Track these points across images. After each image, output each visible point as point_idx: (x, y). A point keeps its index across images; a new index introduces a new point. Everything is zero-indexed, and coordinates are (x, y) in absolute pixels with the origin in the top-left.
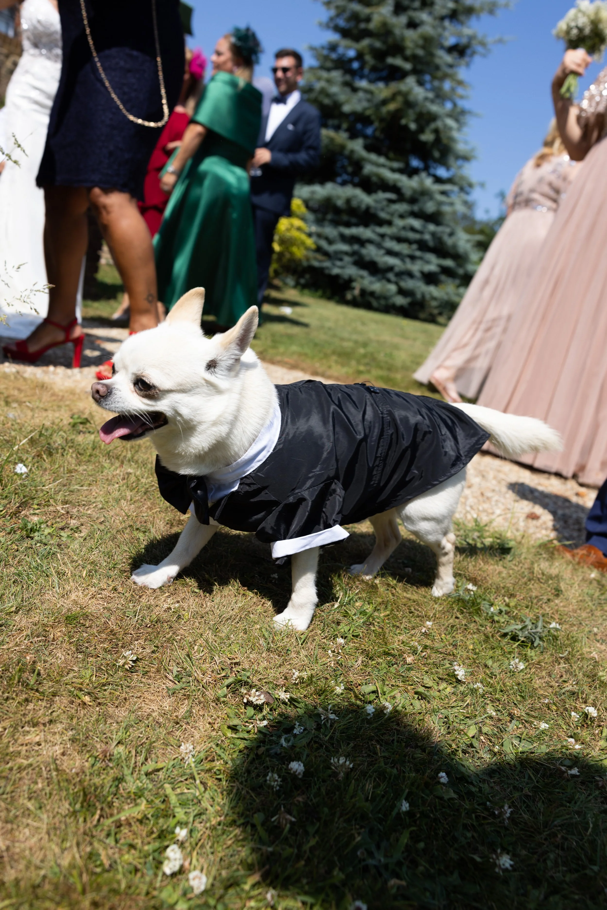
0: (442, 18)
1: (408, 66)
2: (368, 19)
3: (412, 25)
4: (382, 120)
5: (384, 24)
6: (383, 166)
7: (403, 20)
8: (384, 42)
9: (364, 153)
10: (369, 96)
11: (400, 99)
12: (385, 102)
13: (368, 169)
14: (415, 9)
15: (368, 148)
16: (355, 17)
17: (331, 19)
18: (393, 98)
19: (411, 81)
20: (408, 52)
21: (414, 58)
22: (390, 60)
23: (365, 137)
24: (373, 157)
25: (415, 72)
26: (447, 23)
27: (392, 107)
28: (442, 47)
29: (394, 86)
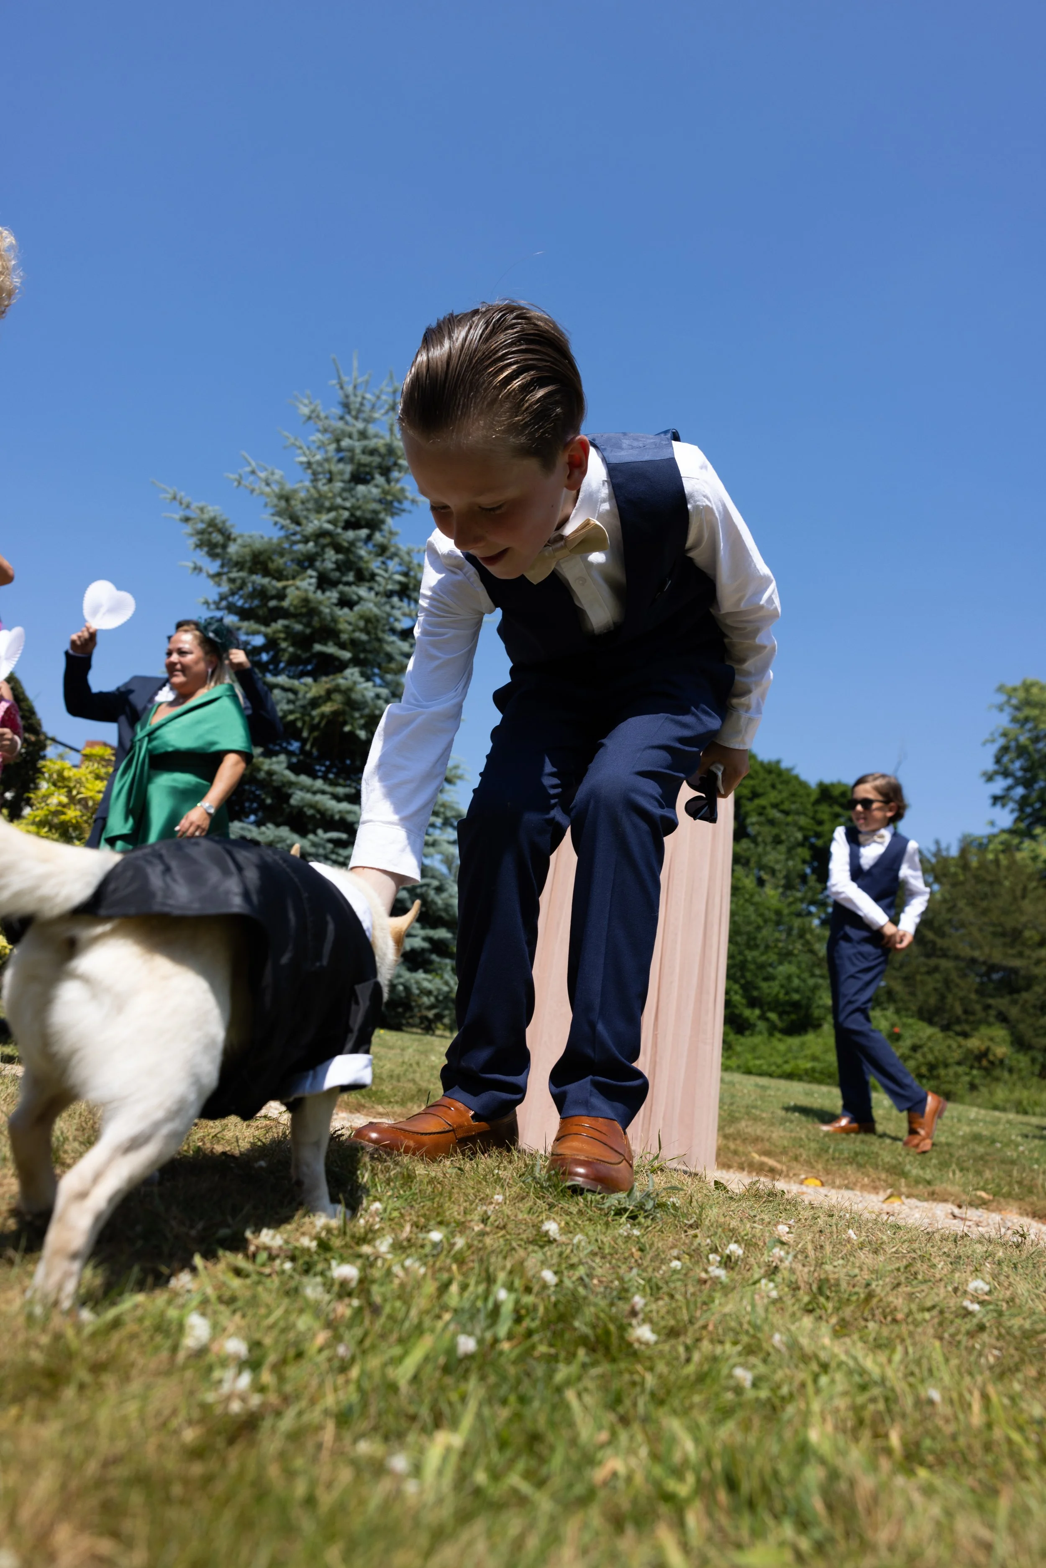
0: (389, 594)
1: (347, 655)
2: (281, 596)
3: (346, 602)
4: (313, 728)
5: (306, 601)
6: (323, 792)
7: (333, 595)
8: (308, 625)
9: (290, 776)
10: (291, 696)
11: (338, 697)
12: (315, 703)
13: (298, 797)
14: (348, 584)
15: (294, 768)
16: (262, 594)
17: (223, 598)
18: (328, 696)
19: (352, 673)
20: (344, 637)
21: (353, 644)
22: (318, 647)
23: (290, 754)
24: (304, 779)
25: (355, 661)
26: (395, 600)
27: (327, 708)
28: (393, 631)
29: (326, 683)
